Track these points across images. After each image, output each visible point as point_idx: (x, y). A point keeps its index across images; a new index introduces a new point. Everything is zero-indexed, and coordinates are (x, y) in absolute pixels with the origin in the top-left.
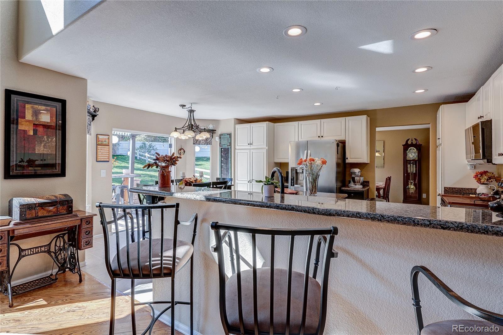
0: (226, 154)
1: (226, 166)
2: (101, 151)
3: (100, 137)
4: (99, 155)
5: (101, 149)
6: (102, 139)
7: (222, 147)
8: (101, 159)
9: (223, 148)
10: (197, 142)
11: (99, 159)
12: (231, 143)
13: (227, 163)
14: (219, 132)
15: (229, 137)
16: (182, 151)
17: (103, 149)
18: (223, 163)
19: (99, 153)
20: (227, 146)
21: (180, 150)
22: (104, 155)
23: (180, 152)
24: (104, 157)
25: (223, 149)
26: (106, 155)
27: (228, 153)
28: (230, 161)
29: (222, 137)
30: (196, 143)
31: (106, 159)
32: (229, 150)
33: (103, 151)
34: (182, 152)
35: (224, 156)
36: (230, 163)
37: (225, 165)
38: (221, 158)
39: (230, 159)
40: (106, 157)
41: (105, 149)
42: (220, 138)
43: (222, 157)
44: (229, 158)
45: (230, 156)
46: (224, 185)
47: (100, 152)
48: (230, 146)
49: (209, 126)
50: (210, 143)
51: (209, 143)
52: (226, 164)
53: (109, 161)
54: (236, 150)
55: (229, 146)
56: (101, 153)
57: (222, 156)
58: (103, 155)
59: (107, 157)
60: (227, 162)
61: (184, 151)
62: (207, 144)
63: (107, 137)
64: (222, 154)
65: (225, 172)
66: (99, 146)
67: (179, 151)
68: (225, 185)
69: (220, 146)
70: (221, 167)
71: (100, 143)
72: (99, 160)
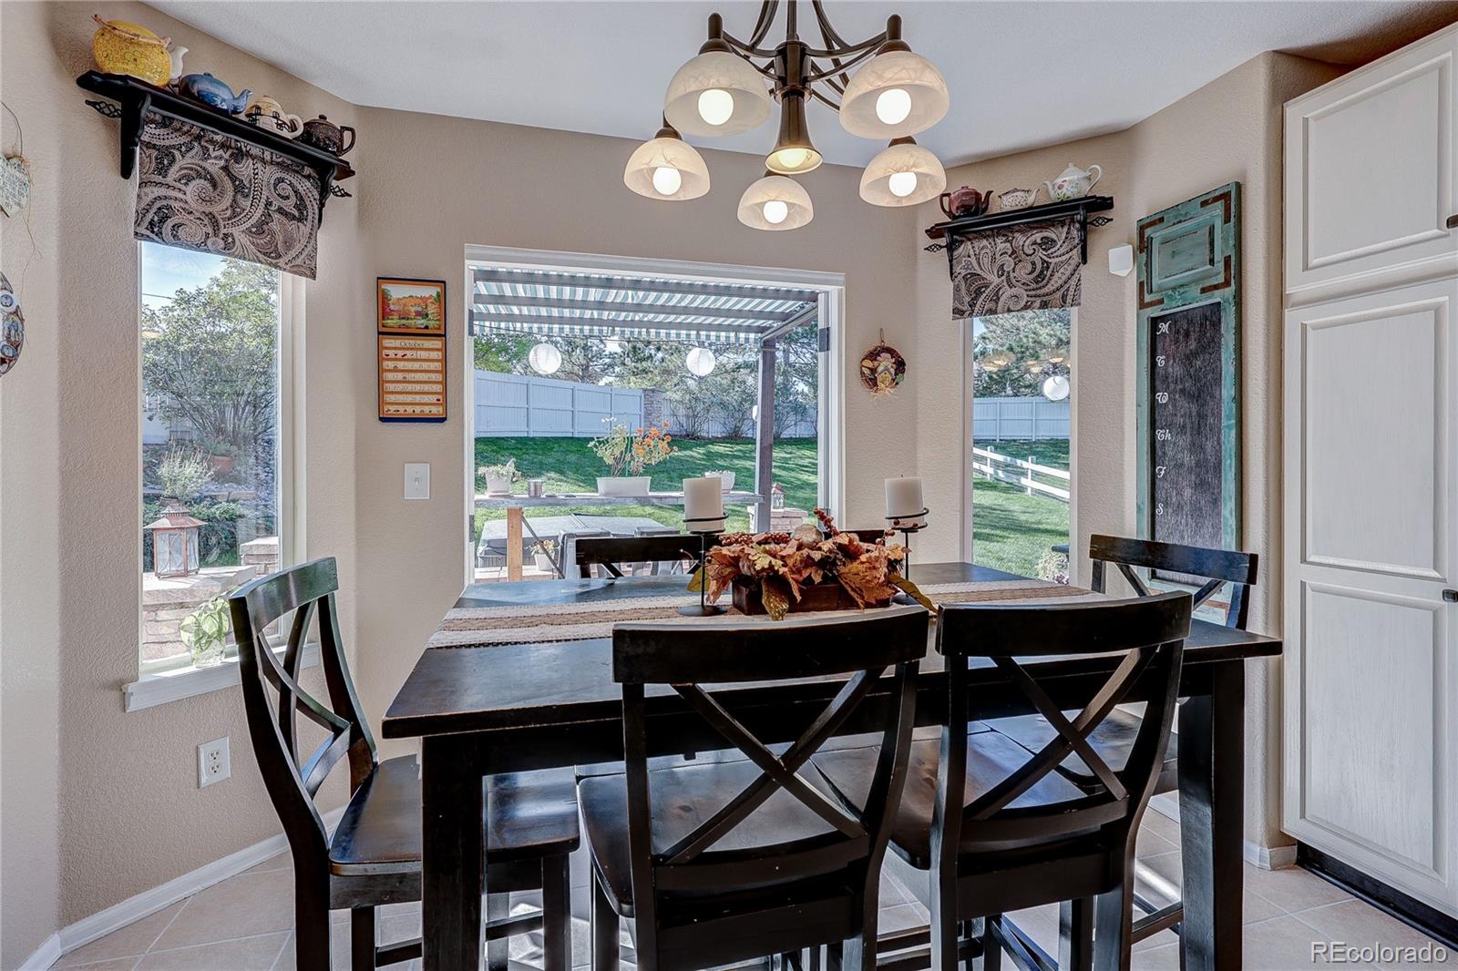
0: (1189, 358)
1: (1197, 448)
2: (401, 365)
3: (397, 292)
4: (391, 387)
5: (400, 353)
6: (405, 305)
7: (1155, 312)
8: (401, 409)
9: (1163, 319)
10: (976, 298)
11: (392, 408)
12: (1235, 269)
13: (1201, 427)
14: (1134, 206)
15: (1218, 223)
16: (885, 362)
17: (409, 353)
18: (1169, 426)
19: (390, 376)
20: (1204, 290)
21: (873, 355)
22: (418, 387)
23: (873, 371)
24: (418, 398)
25: (1164, 327)
26: (426, 388)
27: (1210, 345)
28: (1228, 407)
29: (1156, 234)
30: (972, 305)
31: (426, 409)
32: (1216, 325)
33: (409, 365)
34: (880, 369)
35: (1176, 370)
36: (1228, 421)
37: (1184, 441)
38: (1153, 390)
39: (1228, 391)
40: (426, 399)
41: (423, 354)
42: (1144, 246)
43: (1155, 379)
44: (1218, 381)
45: (1228, 369)
46: (1131, 656)
47: (395, 370)
48: (1227, 283)
49: (1059, 181)
50: (1064, 297)
51: (1059, 294)
52: (1198, 430)
53: (443, 420)
54: (1289, 315)
55: (1216, 287)
56: (400, 376)
57: (1160, 372)
58: (410, 387)
59: (433, 399)
60: (1202, 416)
61: (900, 365)
62: (1044, 305)
63: (431, 291)
64: (1161, 361)
65: (1188, 492)
66: (388, 342)
67: (868, 363)
68: (1145, 655)
69: (1142, 305)
70: (1154, 453)
71: (393, 322)
72: (391, 410)
